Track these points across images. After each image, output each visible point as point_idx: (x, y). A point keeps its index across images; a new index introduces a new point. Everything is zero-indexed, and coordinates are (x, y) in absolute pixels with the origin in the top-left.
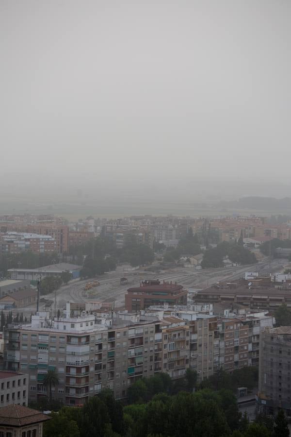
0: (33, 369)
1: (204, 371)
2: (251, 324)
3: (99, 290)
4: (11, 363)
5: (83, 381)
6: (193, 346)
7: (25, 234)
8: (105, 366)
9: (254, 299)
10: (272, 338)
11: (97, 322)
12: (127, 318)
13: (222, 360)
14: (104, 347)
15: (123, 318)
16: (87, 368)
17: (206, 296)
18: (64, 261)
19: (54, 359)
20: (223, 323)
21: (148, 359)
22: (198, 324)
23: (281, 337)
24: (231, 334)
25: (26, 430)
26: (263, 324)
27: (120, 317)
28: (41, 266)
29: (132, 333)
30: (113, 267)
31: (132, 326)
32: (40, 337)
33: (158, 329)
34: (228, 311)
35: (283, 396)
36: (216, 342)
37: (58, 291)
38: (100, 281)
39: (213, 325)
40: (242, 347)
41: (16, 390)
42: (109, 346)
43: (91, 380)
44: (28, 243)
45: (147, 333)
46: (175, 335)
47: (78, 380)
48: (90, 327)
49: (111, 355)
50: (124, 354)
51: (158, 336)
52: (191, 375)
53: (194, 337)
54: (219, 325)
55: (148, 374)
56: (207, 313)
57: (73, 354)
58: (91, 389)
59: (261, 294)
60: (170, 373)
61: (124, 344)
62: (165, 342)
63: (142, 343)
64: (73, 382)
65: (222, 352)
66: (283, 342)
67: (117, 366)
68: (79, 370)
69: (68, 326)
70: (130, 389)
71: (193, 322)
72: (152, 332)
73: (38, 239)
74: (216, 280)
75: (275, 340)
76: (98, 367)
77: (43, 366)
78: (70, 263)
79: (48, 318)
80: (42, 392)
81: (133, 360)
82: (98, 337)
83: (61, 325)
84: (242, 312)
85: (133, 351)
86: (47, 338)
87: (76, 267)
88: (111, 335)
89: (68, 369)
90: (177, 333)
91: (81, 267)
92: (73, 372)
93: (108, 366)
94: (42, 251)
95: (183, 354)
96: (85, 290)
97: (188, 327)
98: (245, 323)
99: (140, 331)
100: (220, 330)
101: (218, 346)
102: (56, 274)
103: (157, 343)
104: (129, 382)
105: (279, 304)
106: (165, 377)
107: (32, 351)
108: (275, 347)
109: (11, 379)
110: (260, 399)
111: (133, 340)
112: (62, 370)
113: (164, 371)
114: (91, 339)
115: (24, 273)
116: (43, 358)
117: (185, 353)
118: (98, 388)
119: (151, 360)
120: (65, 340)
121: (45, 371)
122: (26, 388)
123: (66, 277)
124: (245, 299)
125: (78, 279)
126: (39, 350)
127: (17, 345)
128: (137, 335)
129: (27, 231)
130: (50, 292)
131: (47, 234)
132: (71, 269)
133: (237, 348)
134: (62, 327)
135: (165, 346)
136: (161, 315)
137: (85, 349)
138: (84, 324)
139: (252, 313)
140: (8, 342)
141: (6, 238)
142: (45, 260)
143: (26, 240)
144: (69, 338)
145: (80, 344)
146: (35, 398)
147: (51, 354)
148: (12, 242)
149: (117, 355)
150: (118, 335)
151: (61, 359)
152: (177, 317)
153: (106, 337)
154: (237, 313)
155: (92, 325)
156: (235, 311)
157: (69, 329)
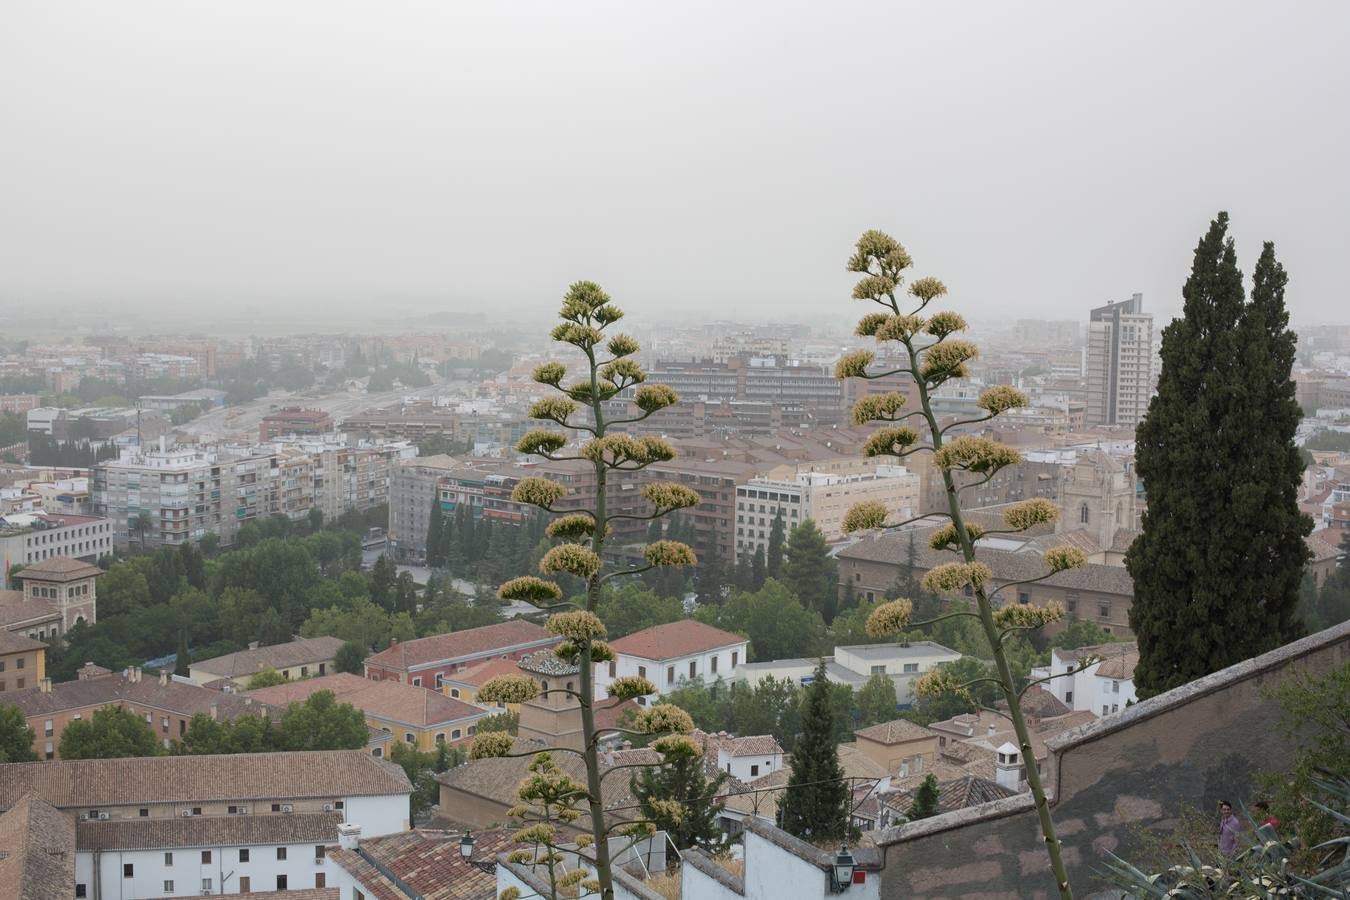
0: (123, 512)
1: (331, 510)
2: (389, 456)
3: (244, 419)
4: (98, 506)
5: (182, 525)
6: (318, 483)
7: (162, 356)
8: (208, 508)
9: (408, 426)
10: (403, 471)
11: (198, 456)
12: (237, 452)
13: (354, 497)
14: (207, 486)
15: (231, 451)
16: (186, 511)
17: (352, 424)
18: (209, 386)
19: (147, 501)
20: (355, 455)
21: (263, 499)
22: (323, 458)
23: (414, 470)
24: (364, 467)
25: (74, 586)
26: (403, 455)
27: (230, 450)
28: (180, 392)
29: (241, 469)
30: (264, 393)
31: (241, 461)
32: (130, 476)
33: (274, 464)
34: (363, 440)
35: (415, 537)
36: (347, 477)
37: (195, 421)
38: (247, 409)
39: (342, 458)
40: (379, 482)
41: (97, 537)
42: (213, 484)
43: (191, 524)
44: (167, 366)
45: (260, 468)
46: (296, 471)
47: (176, 525)
48: (189, 462)
49: (216, 495)
50: (232, 493)
51: (275, 472)
52: (316, 516)
53: (319, 472)
54: (350, 458)
55: (263, 516)
56: (338, 444)
57: (169, 495)
58: (192, 534)
59: (417, 421)
60: (290, 515)
61: (232, 481)
62: (284, 479)
63: (254, 481)
64: (169, 526)
65: (355, 488)
66: (415, 475)
67: (223, 507)
68: (176, 513)
69: (163, 462)
70: (240, 533)
71: (318, 455)
72: (266, 467)
73: (178, 362)
74: (380, 407)
75: (406, 474)
76: (199, 509)
77: (133, 509)
78: (215, 388)
79: (139, 452)
80: (135, 538)
81: (243, 500)
82: (198, 475)
83: (155, 462)
84: (380, 441)
85: (243, 491)
86: (138, 476)
87: (218, 393)
88: (216, 471)
89: (163, 512)
90: (298, 468)
91: (225, 393)
92: (169, 515)
93: (212, 508)
94: (183, 375)
95: (306, 491)
96: (227, 419)
97: (311, 461)
98: (382, 455)
99: (251, 466)
100: (352, 463)
101: (349, 481)
102: (195, 401)
103: (274, 480)
104: (239, 525)
105: (434, 432)
106: (283, 519)
107: (121, 491)
108: (406, 481)
109: (97, 523)
110: (390, 540)
111: (243, 477)
112: (156, 513)
113: (283, 511)
114: (190, 477)
115: (157, 401)
116: (134, 499)
117: (308, 490)
118: (200, 533)
119: (266, 500)
120: (158, 479)
121: (137, 515)
122: (110, 534)
123: (206, 405)
124: (398, 426)
125: (222, 407)
126: (129, 491)
127: (103, 485)
128: (249, 470)
129: (167, 353)
130: (186, 421)
131: (190, 355)
132: (212, 395)
133: (372, 484)
134: (156, 464)
135: (283, 484)
136: (279, 448)
137: (183, 488)
138: (182, 460)
139: (392, 442)
140: (93, 482)
141: (141, 361)
142: (186, 386)
143: (164, 363)
144: (163, 476)
145: (176, 482)
146: (127, 546)
147: (142, 495)
148: (147, 365)
149: (223, 495)
150: (223, 472)
151: (155, 501)
152: (300, 450)
153: (209, 474)
154: (375, 444)
155: (191, 460)
156: (372, 441)
157: (164, 467)
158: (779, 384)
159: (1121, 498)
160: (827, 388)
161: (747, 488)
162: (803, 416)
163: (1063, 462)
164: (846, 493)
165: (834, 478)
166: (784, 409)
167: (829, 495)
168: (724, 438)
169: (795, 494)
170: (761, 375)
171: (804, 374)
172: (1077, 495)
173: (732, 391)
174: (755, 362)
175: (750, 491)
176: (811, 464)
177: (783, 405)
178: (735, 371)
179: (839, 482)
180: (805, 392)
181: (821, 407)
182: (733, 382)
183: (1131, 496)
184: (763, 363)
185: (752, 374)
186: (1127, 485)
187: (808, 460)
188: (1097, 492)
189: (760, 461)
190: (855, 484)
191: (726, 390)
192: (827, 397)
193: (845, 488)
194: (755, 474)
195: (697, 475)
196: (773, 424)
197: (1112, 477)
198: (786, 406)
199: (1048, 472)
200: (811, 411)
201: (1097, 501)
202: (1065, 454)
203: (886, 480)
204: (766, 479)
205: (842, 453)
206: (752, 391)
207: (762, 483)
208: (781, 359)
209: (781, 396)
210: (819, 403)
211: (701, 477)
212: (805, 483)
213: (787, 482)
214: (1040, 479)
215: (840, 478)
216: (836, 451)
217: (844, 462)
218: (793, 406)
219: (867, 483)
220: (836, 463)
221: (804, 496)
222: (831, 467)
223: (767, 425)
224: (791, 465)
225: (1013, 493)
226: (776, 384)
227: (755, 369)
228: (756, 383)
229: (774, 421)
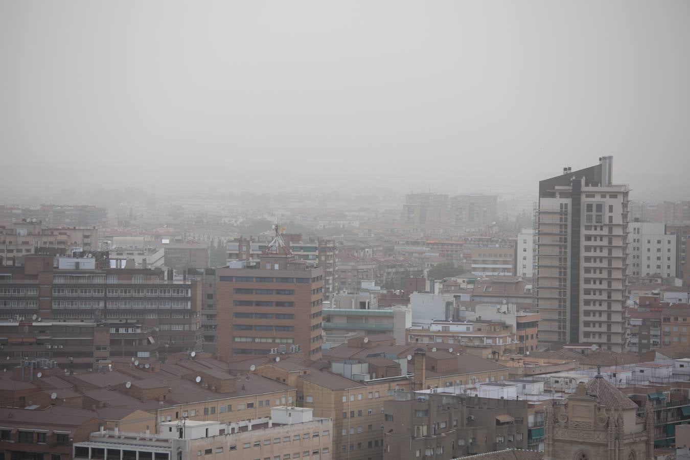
158: (101, 295)
159: (633, 447)
160: (172, 299)
161: (90, 445)
162: (141, 340)
163: (529, 398)
164: (233, 448)
165: (215, 429)
166: (113, 331)
167: (209, 452)
168: (35, 375)
169: (161, 451)
170: (74, 282)
171: (137, 280)
172: (572, 442)
173: (32, 306)
174: (65, 263)
175: (93, 449)
176: (175, 408)
177: (112, 325)
178: (35, 276)
179: (222, 432)
180: (139, 306)
181: (166, 327)
182: (32, 293)
183: (647, 443)
184: (77, 264)
185: (61, 281)
186: (640, 427)
187: (171, 403)
188: (600, 437)
189: (105, 406)
190: (244, 435)
191: (22, 306)
192: (172, 312)
193: (230, 440)
194: (100, 425)
195: (13, 429)
196: (97, 354)
197: (620, 417)
198: (117, 327)
199: (509, 414)
200: (153, 334)
201: (602, 449)
202: (528, 386)
203: (286, 428)
204: (116, 432)
205: (217, 391)
206: (62, 307)
207: (111, 437)
208: (102, 258)
209: (106, 312)
210: (161, 322)
211: (20, 432)
212: (175, 435)
213: (148, 434)
214: (498, 422)
215: (223, 427)
216: (209, 388)
217: (221, 405)
218: (127, 325)
219: (260, 433)
220: (209, 406)
221: (175, 452)
222: (202, 412)
223: (90, 354)
224: (148, 410)
225: (461, 443)
226: (96, 295)
227: (65, 273)
228: (67, 293)
229: (98, 348)
